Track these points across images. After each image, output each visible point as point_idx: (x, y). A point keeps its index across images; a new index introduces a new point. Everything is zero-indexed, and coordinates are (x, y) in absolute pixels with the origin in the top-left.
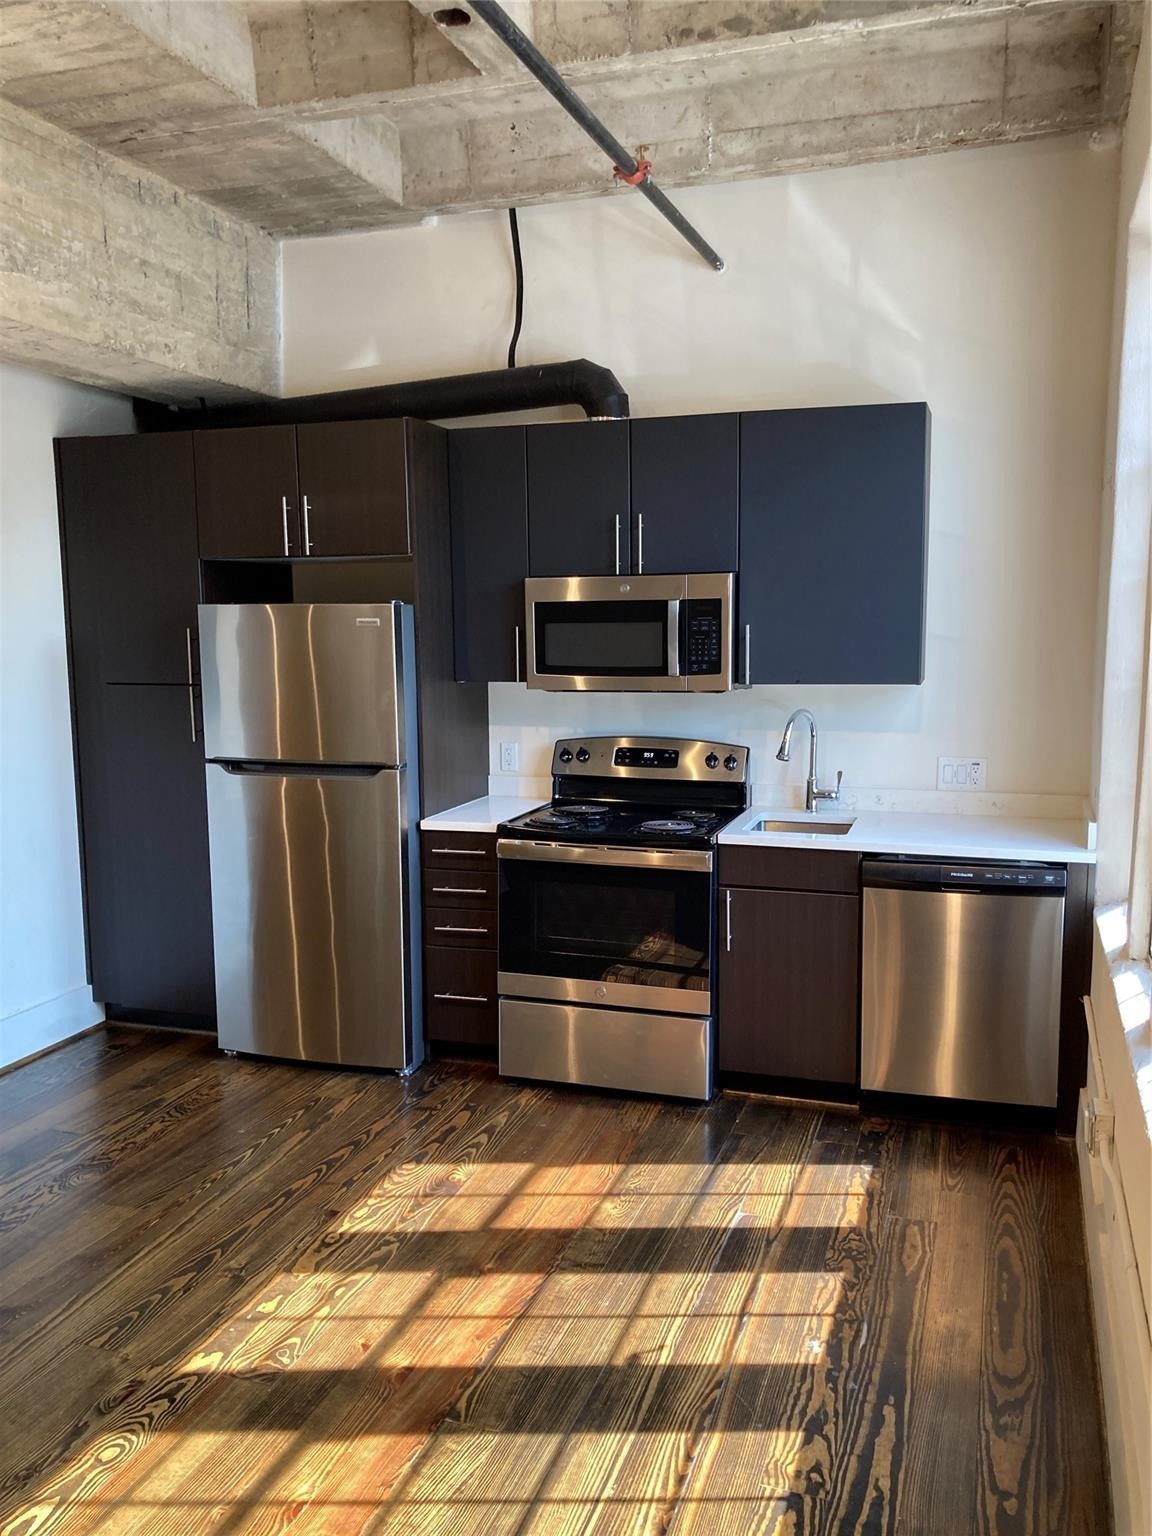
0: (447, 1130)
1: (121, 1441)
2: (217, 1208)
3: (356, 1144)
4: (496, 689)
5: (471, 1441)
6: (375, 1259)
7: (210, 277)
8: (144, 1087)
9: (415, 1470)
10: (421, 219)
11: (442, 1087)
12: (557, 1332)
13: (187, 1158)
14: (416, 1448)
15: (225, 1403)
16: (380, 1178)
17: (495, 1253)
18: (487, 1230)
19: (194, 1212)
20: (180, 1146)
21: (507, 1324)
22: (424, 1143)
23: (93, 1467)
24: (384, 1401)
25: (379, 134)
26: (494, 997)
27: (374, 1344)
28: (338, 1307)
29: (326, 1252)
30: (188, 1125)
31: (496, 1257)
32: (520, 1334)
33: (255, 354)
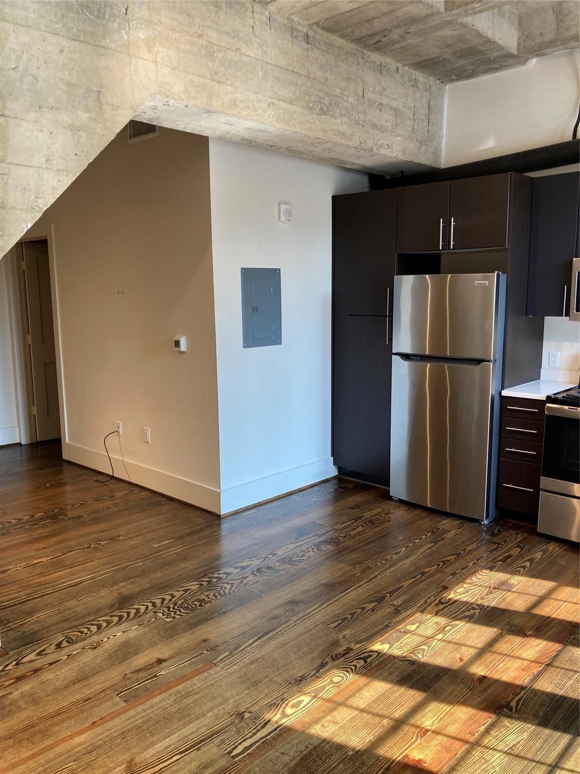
0: (507, 556)
1: (342, 675)
2: (388, 573)
3: (458, 555)
4: (549, 320)
5: (518, 725)
6: (466, 615)
7: (411, 108)
8: (354, 509)
9: (487, 731)
10: (526, 62)
11: (504, 533)
12: (570, 679)
13: (374, 547)
14: (488, 720)
15: (391, 670)
16: (470, 575)
17: (533, 627)
18: (529, 613)
19: (377, 573)
20: (370, 540)
21: (540, 667)
22: (494, 561)
23: (329, 684)
24: (470, 690)
25: (507, 17)
26: (538, 490)
27: (465, 659)
28: (447, 636)
29: (441, 607)
30: (374, 530)
31: (534, 629)
32: (547, 675)
33: (430, 146)
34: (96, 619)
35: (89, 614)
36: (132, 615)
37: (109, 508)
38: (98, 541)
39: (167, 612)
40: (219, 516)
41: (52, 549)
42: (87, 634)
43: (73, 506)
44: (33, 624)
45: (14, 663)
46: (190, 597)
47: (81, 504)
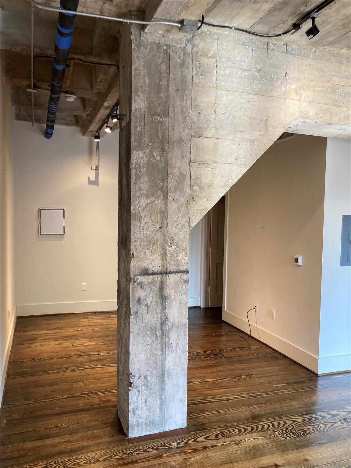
34: (238, 425)
35: (234, 421)
36: (259, 429)
37: (247, 355)
38: (240, 375)
39: (281, 433)
40: (316, 375)
41: (215, 374)
42: (232, 433)
43: (227, 350)
44: (203, 418)
45: (193, 440)
46: (297, 427)
47: (232, 350)
